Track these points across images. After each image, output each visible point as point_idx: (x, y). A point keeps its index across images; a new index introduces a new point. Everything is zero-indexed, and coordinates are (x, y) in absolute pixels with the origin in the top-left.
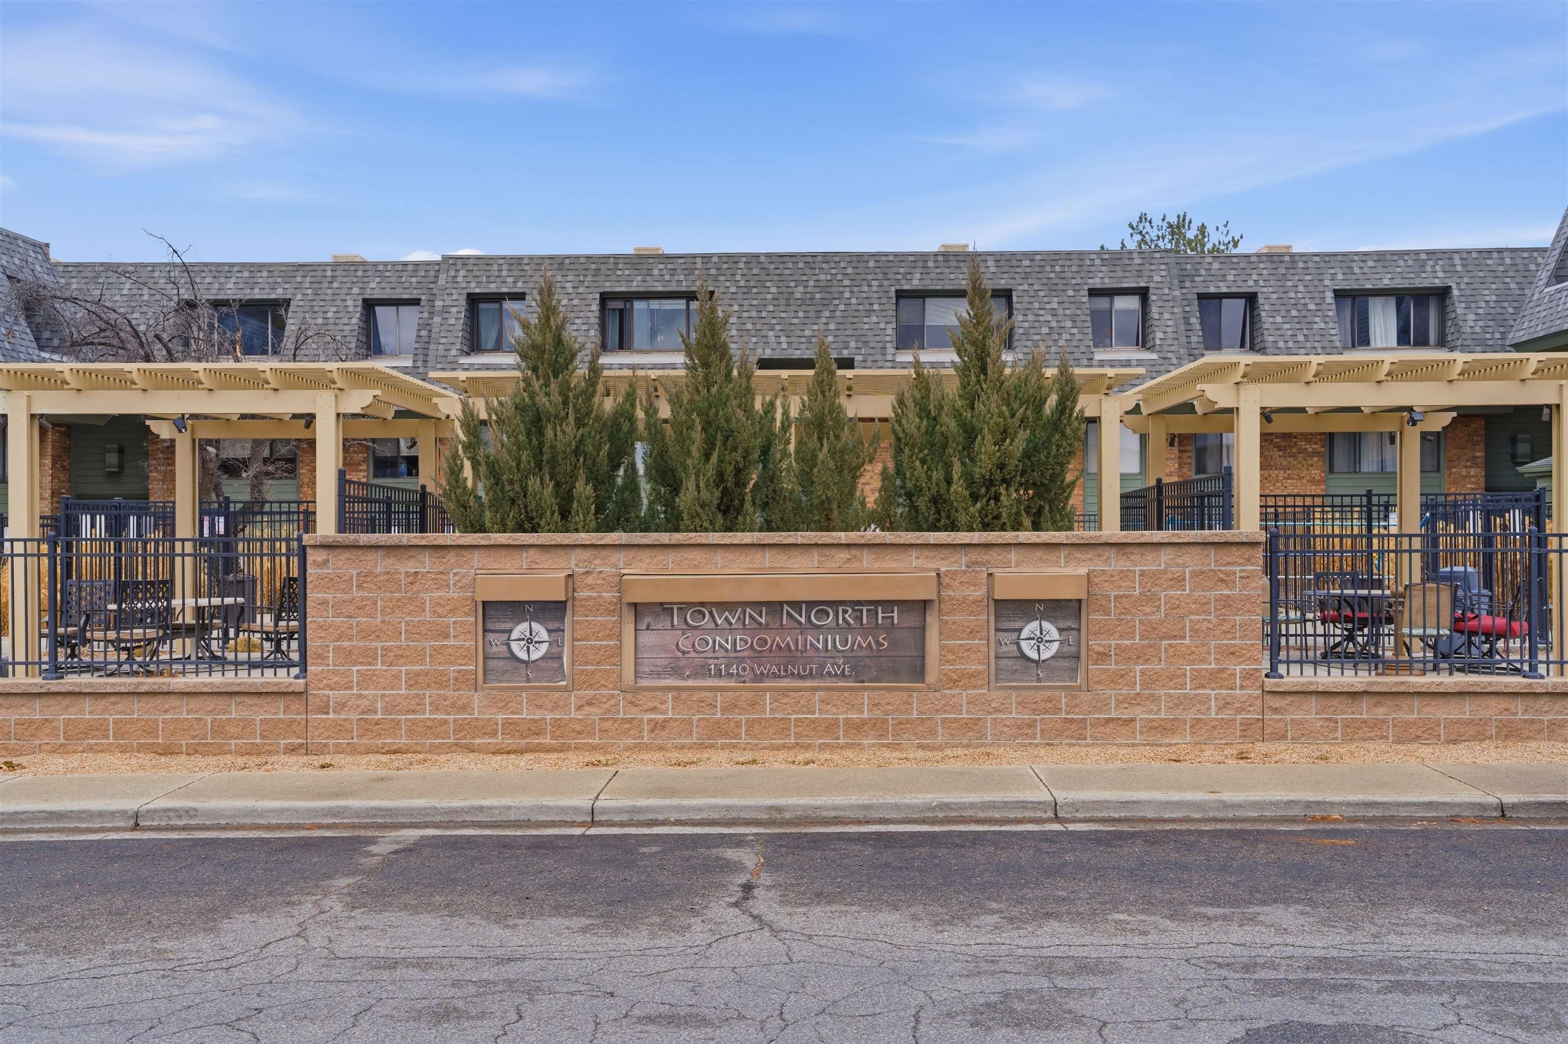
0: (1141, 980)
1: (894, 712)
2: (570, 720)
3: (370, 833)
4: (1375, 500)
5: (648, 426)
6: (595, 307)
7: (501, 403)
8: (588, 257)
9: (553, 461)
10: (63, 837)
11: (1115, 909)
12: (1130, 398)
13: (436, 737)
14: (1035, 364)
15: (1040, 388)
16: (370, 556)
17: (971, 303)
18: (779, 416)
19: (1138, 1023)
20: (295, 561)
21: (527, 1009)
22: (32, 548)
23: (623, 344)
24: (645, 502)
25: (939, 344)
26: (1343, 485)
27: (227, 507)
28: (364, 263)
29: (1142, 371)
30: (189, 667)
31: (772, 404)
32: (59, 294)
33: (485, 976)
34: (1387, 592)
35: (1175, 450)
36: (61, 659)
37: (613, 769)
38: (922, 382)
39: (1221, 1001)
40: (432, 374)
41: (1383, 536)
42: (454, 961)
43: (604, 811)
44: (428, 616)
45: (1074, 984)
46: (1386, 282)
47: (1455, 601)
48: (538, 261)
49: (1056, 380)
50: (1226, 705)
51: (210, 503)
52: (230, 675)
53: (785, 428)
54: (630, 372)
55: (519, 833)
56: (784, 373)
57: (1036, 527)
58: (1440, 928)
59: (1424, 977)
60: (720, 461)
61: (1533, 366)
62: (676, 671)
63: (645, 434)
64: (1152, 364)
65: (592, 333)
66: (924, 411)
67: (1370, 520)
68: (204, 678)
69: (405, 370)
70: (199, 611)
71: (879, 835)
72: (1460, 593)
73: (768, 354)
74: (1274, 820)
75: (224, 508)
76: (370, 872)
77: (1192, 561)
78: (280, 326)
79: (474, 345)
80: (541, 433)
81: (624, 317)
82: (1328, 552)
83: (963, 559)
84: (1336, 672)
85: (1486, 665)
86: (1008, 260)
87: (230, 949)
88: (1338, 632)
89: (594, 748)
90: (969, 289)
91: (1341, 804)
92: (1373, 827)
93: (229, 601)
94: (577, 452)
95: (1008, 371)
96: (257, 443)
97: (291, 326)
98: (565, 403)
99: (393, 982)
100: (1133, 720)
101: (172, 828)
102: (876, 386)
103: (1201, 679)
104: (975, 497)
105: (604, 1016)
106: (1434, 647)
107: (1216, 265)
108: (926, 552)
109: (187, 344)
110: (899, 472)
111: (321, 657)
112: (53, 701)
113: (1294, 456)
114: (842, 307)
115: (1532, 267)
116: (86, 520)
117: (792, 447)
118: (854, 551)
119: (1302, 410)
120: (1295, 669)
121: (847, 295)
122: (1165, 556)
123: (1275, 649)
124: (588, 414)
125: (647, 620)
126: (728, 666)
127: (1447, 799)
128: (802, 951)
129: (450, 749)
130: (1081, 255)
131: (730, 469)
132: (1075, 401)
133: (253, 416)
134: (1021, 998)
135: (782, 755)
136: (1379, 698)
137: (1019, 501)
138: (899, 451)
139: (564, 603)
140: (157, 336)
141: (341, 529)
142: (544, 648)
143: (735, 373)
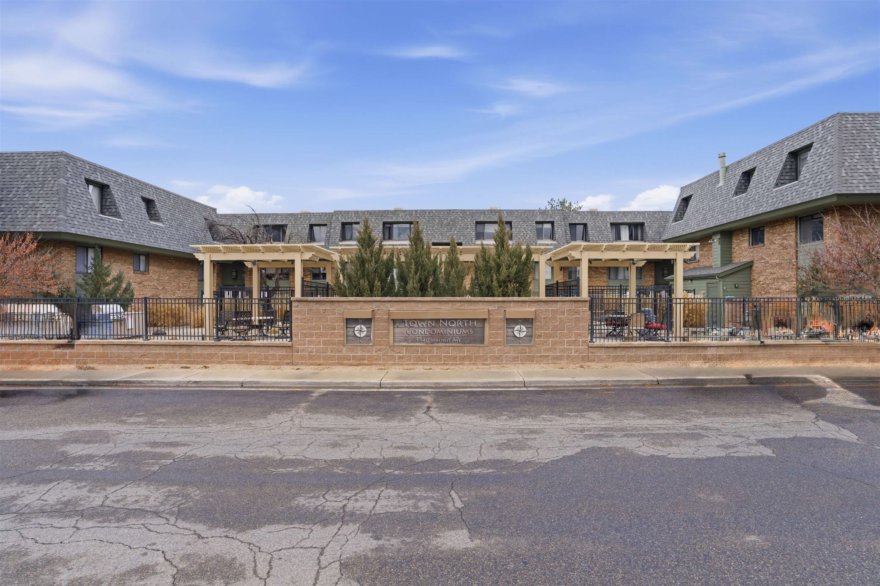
0: (550, 435)
1: (474, 354)
2: (373, 356)
3: (312, 390)
4: (622, 287)
5: (398, 263)
6: (381, 227)
7: (352, 257)
8: (379, 211)
9: (368, 275)
10: (221, 389)
11: (542, 414)
12: (548, 255)
13: (332, 360)
14: (519, 245)
15: (521, 252)
16: (311, 304)
17: (499, 225)
18: (439, 261)
19: (548, 448)
20: (288, 306)
21: (361, 444)
22: (211, 301)
23: (390, 238)
24: (397, 287)
25: (489, 238)
26: (613, 283)
27: (268, 289)
28: (310, 213)
29: (552, 247)
30: (257, 338)
31: (437, 257)
32: (219, 223)
33: (348, 434)
34: (626, 316)
35: (562, 272)
36: (219, 335)
37: (386, 371)
38: (484, 250)
39: (574, 441)
40: (330, 247)
41: (625, 299)
42: (338, 429)
43: (384, 384)
44: (329, 323)
45: (529, 437)
46: (626, 221)
47: (646, 318)
48: (364, 212)
49: (526, 250)
50: (576, 351)
51: (263, 287)
52: (269, 340)
53: (441, 264)
54: (392, 247)
55: (358, 390)
56: (441, 247)
57: (519, 296)
58: (639, 418)
59: (634, 432)
60: (420, 275)
61: (668, 247)
62: (406, 340)
63: (397, 266)
64: (555, 245)
65: (380, 234)
66: (484, 260)
67: (621, 294)
68: (261, 341)
69: (322, 246)
70: (260, 321)
71: (470, 392)
72: (647, 316)
73: (435, 241)
74: (592, 386)
75: (267, 289)
76: (312, 402)
77: (567, 307)
78: (284, 232)
79: (343, 238)
80: (364, 266)
81: (390, 230)
82: (608, 304)
83: (497, 305)
84: (610, 341)
85: (654, 338)
86: (511, 212)
87: (270, 424)
88: (611, 328)
89: (380, 364)
90: (498, 221)
91: (611, 381)
92: (621, 388)
93: (269, 318)
94: (375, 272)
95: (510, 247)
96: (277, 269)
97: (288, 232)
98: (372, 256)
99: (320, 435)
100: (549, 356)
101: (252, 387)
102: (469, 251)
103: (569, 343)
104: (500, 286)
105: (384, 446)
106: (639, 333)
107: (574, 215)
108: (485, 304)
109: (256, 239)
110: (476, 278)
111: (297, 335)
112: (217, 348)
113: (598, 274)
114: (459, 227)
115: (668, 217)
116: (226, 293)
117: (443, 270)
118: (462, 303)
119: (601, 260)
120: (598, 340)
121: (460, 222)
122: (559, 305)
123: (592, 334)
124: (379, 260)
125: (397, 324)
126: (423, 339)
127: (642, 379)
128: (445, 427)
129: (335, 364)
130: (533, 211)
131: (423, 277)
132: (531, 256)
133: (276, 261)
134: (513, 441)
135: (440, 367)
136: (623, 349)
137: (514, 287)
138: (476, 272)
139: (371, 319)
140: (247, 236)
141: (303, 295)
142: (365, 333)
143: (425, 247)
